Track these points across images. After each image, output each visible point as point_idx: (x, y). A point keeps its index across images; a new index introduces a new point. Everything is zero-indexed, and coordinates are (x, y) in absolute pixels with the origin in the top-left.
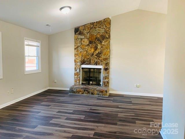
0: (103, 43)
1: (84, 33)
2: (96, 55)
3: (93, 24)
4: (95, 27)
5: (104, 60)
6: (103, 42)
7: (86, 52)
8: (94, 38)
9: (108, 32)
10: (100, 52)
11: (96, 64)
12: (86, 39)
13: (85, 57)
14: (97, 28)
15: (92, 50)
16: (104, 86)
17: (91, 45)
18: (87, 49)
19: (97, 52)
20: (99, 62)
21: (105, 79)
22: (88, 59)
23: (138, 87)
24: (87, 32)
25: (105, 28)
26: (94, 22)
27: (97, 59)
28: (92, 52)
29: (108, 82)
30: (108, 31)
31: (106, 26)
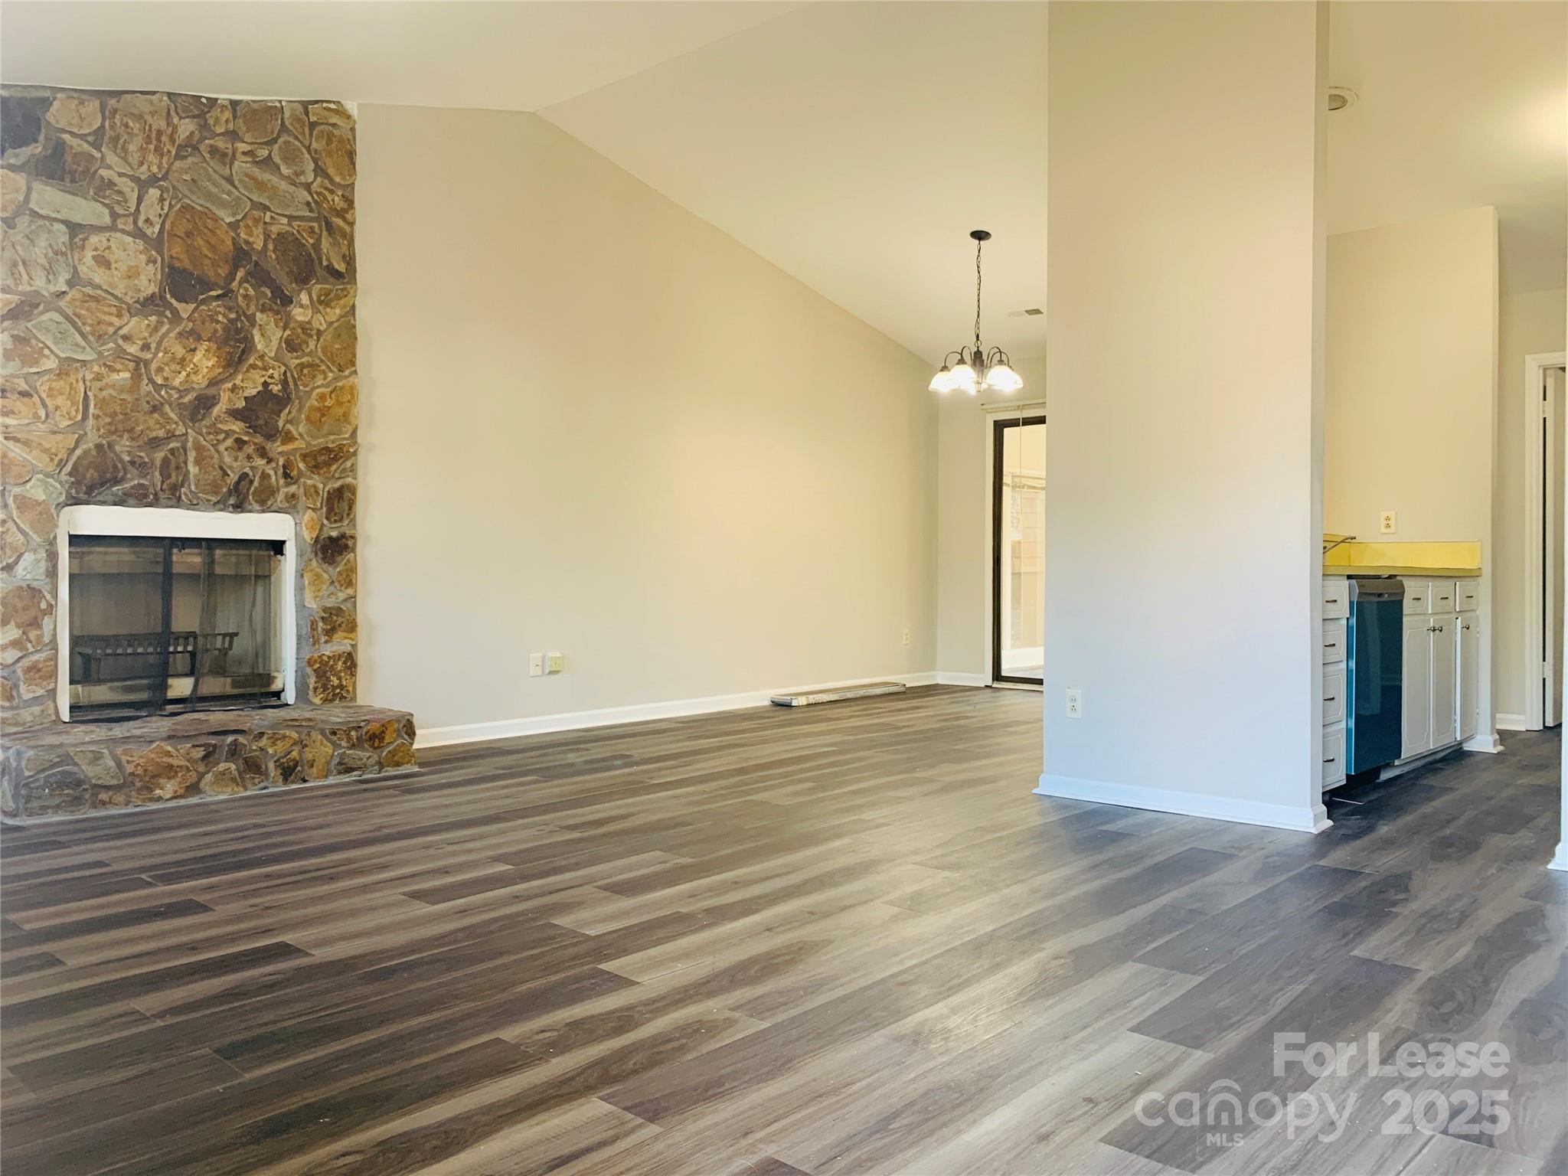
0: (299, 314)
1: (103, 172)
2: (235, 414)
3: (201, 115)
4: (221, 144)
5: (316, 468)
6: (304, 298)
7: (136, 376)
8: (213, 248)
9: (340, 222)
10: (276, 389)
11: (238, 498)
12: (136, 245)
13: (119, 422)
14: (241, 166)
15: (198, 357)
16: (317, 701)
17: (185, 309)
18: (146, 347)
19: (251, 384)
20: (265, 476)
21: (330, 632)
22: (154, 443)
23: (556, 672)
24: (143, 173)
25: (315, 187)
26: (213, 102)
27: (250, 449)
28: (200, 380)
29: (350, 661)
30: (341, 213)
31: (320, 171)
